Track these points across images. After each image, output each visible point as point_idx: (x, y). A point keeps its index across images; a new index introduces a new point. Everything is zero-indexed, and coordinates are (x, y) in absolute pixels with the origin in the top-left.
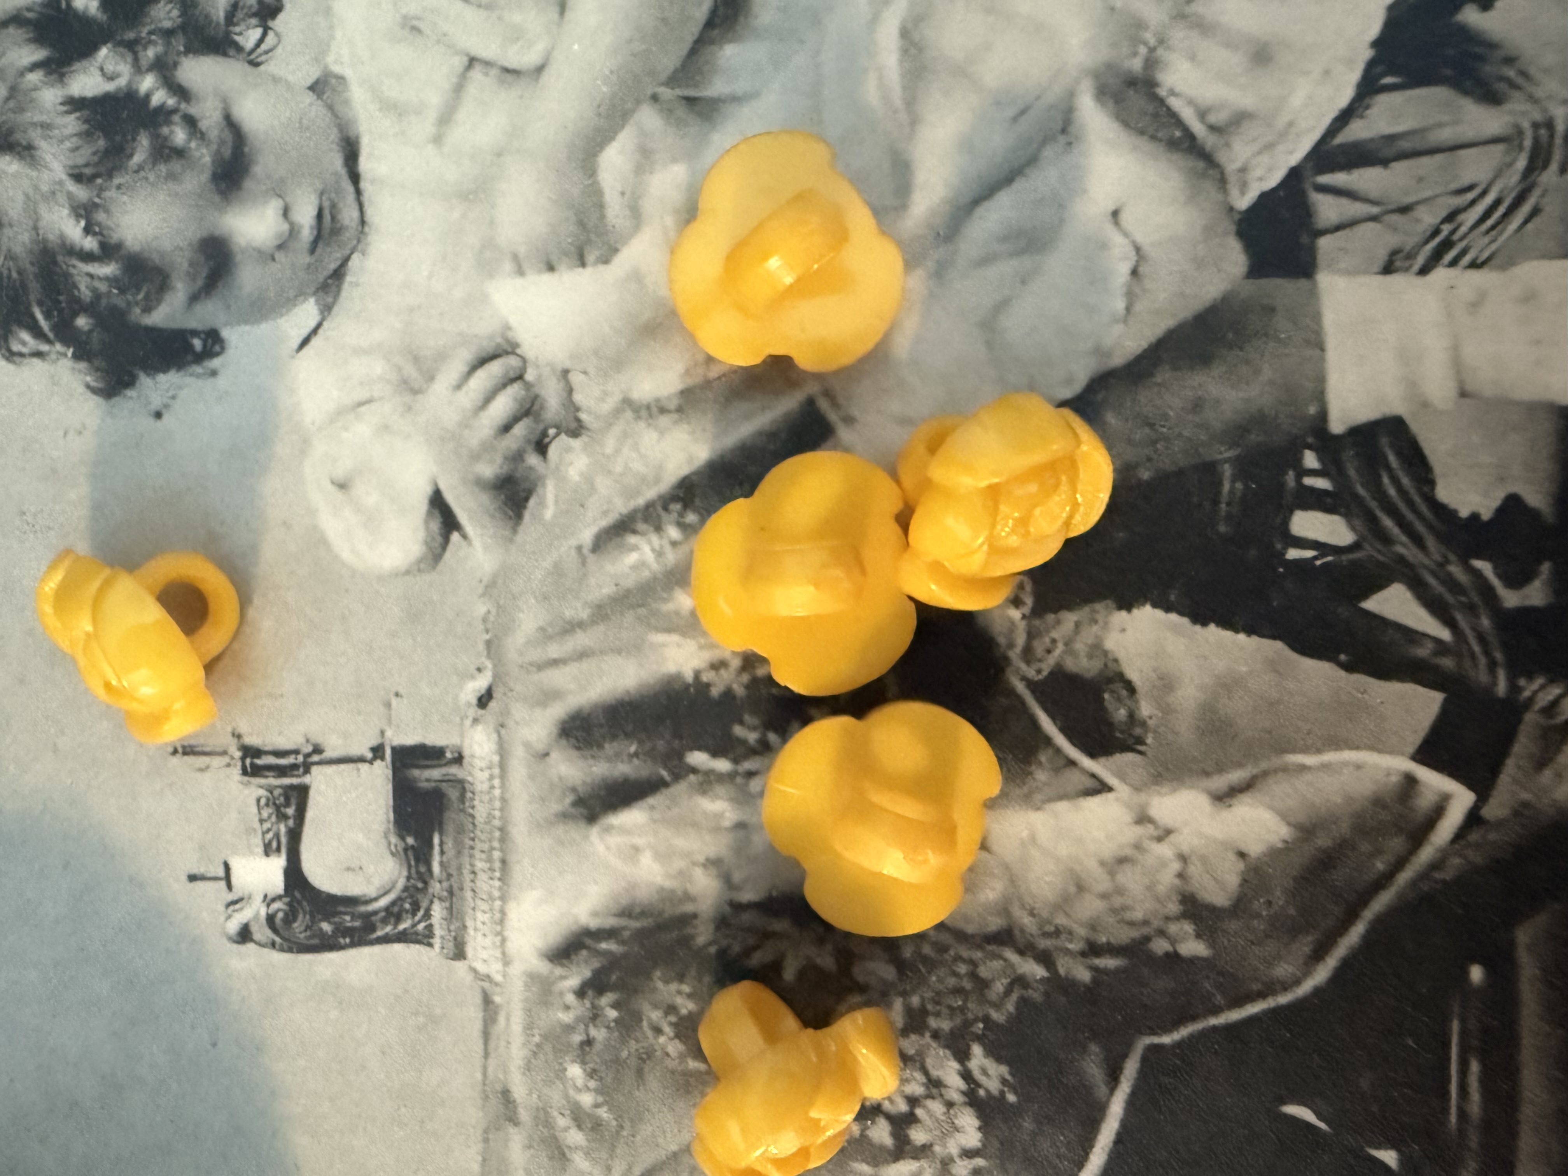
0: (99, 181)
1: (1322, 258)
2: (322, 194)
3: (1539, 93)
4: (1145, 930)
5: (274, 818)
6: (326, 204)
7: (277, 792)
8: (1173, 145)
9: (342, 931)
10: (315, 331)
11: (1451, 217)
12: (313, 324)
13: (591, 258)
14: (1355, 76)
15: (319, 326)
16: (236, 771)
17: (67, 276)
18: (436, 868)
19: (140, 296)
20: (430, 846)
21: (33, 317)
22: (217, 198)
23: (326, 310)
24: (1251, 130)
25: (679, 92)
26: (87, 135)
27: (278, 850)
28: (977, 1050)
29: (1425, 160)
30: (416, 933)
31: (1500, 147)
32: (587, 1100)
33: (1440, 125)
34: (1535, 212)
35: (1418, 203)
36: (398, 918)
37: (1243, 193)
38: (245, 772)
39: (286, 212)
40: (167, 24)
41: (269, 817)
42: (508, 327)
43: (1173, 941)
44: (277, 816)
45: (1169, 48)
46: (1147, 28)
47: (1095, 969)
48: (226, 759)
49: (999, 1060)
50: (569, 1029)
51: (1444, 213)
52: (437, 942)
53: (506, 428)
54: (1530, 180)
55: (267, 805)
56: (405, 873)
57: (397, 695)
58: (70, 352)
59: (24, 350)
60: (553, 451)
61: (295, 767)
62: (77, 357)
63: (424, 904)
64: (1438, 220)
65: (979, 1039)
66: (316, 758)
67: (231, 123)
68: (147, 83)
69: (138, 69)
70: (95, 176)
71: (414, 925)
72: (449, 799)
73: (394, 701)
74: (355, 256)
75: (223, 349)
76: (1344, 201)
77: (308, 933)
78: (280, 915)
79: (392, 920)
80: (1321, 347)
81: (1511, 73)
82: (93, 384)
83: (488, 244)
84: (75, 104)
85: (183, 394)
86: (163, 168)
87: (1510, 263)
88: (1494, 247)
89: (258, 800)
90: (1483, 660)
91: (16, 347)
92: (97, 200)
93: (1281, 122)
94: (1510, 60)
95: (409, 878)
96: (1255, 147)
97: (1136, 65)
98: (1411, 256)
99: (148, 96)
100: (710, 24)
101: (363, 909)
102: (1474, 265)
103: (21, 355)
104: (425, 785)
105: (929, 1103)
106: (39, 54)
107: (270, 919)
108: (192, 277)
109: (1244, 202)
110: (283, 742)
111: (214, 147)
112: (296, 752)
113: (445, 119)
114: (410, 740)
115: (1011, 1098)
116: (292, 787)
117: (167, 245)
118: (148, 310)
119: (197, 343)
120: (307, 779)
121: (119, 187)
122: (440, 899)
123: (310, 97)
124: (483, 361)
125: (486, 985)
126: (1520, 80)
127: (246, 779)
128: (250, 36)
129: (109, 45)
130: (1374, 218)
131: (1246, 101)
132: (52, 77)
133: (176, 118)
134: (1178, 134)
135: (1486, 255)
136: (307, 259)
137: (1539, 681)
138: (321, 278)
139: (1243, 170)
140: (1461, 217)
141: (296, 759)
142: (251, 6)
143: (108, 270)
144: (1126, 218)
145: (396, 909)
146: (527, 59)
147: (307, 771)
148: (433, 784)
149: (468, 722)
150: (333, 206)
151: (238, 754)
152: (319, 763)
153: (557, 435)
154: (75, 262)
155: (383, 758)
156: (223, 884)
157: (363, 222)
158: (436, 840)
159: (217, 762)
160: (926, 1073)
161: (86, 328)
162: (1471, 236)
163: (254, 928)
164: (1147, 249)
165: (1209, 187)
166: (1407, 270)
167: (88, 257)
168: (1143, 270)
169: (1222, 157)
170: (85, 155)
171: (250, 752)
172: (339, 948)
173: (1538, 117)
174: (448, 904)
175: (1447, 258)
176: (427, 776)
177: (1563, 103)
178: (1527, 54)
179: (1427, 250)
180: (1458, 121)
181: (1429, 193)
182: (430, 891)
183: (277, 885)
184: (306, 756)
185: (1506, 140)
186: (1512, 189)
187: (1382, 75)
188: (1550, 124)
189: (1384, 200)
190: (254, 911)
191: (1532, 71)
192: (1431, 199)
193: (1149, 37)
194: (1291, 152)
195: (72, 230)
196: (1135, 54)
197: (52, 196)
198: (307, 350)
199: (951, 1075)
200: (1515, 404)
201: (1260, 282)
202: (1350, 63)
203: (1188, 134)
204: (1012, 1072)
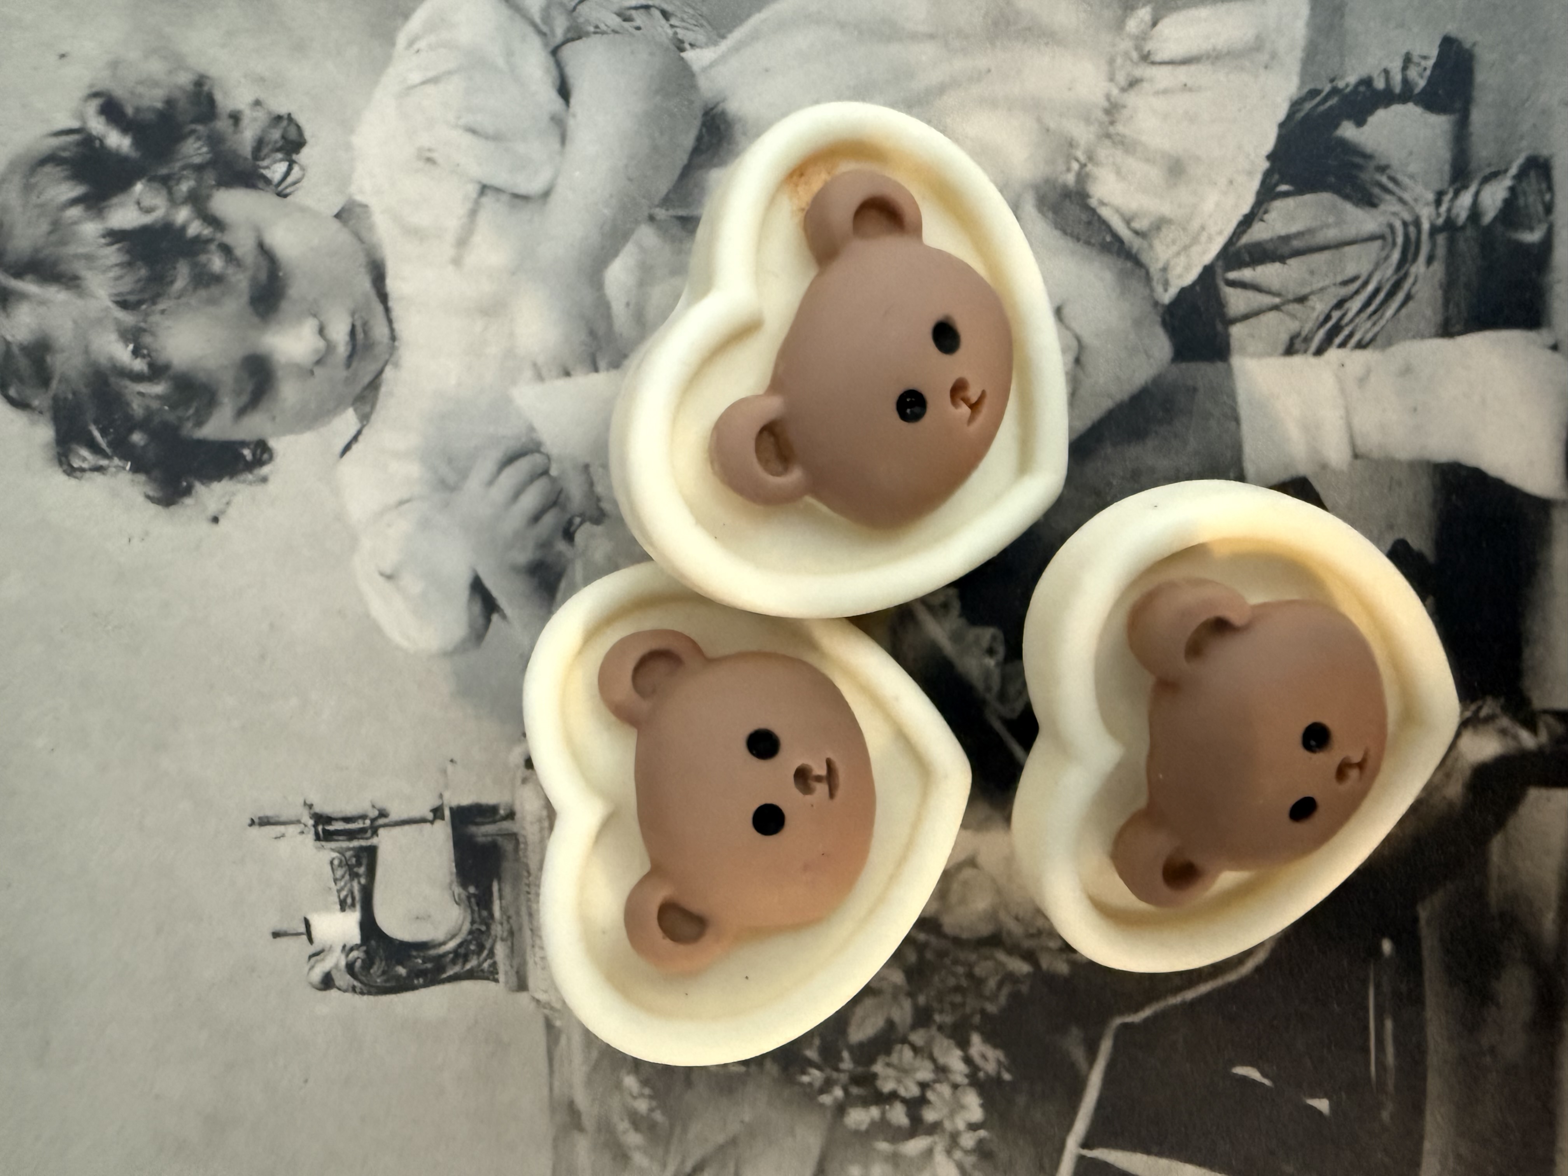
0: (144, 307)
1: (1234, 343)
2: (353, 314)
3: (1406, 196)
5: (347, 877)
6: (359, 323)
7: (348, 854)
8: (1105, 248)
9: (415, 973)
10: (355, 438)
11: (1340, 304)
13: (602, 364)
14: (1255, 184)
15: (359, 433)
16: (311, 836)
17: (118, 394)
18: (497, 913)
19: (191, 411)
20: (490, 894)
21: (90, 433)
22: (256, 320)
23: (365, 419)
24: (1168, 234)
25: (672, 212)
26: (129, 265)
27: (353, 905)
28: (976, 1038)
29: (1318, 256)
30: (482, 971)
31: (1378, 244)
32: (642, 1106)
33: (1328, 226)
34: (1408, 298)
35: (1312, 293)
36: (466, 958)
37: (1166, 290)
38: (318, 838)
39: (321, 331)
40: (197, 160)
41: (343, 877)
42: (531, 429)
44: (350, 875)
45: (1097, 164)
46: (1078, 148)
47: (1073, 964)
48: (300, 827)
49: (996, 1047)
51: (1334, 301)
52: (501, 977)
53: (536, 518)
54: (1403, 272)
55: (340, 865)
56: (469, 919)
57: (452, 761)
58: (128, 466)
59: (85, 465)
60: (579, 537)
61: (363, 831)
62: (135, 470)
63: (488, 945)
64: (1329, 307)
65: (977, 1028)
66: (381, 821)
67: (264, 251)
68: (183, 215)
69: (173, 202)
70: (140, 303)
71: (480, 964)
72: (505, 851)
73: (450, 768)
74: (388, 369)
75: (271, 458)
76: (1250, 294)
77: (384, 978)
78: (358, 964)
79: (460, 961)
80: (1237, 420)
81: (1384, 180)
82: (151, 493)
83: (509, 353)
84: (116, 236)
85: (238, 499)
86: (203, 293)
88: (1376, 329)
89: (332, 863)
91: (76, 463)
92: (142, 325)
93: (1195, 225)
94: (1383, 169)
95: (473, 922)
96: (1175, 249)
97: (1070, 179)
98: (1307, 340)
99: (183, 228)
100: (697, 151)
101: (433, 952)
102: (1361, 346)
103: (82, 470)
104: (482, 840)
105: (939, 1087)
106: (78, 190)
107: (350, 967)
108: (238, 393)
109: (1167, 297)
110: (350, 810)
111: (250, 273)
112: (363, 817)
113: (463, 242)
114: (466, 800)
115: (1007, 1077)
116: (362, 849)
117: (211, 364)
118: (200, 424)
119: (247, 453)
120: (374, 841)
121: (163, 312)
122: (503, 940)
123: (336, 225)
124: (510, 460)
125: (547, 1012)
126: (1391, 185)
127: (319, 843)
128: (276, 170)
129: (144, 181)
130: (1276, 308)
131: (1166, 209)
132: (91, 212)
133: (213, 247)
134: (1108, 239)
135: (1369, 336)
136: (342, 373)
138: (358, 388)
139: (1165, 269)
140: (1347, 305)
141: (364, 823)
142: (276, 142)
143: (158, 389)
144: (1069, 312)
145: (462, 951)
146: (533, 185)
147: (375, 832)
148: (489, 839)
149: (518, 781)
150: (365, 324)
151: (311, 822)
152: (385, 826)
153: (581, 523)
154: (127, 383)
155: (443, 818)
156: (305, 937)
157: (393, 338)
158: (495, 888)
159: (292, 830)
160: (934, 1061)
161: (142, 443)
162: (1357, 320)
163: (336, 976)
164: (1088, 338)
165: (1137, 286)
166: (1305, 351)
167: (138, 377)
168: (1083, 359)
169: (1145, 258)
170: (127, 284)
171: (321, 819)
172: (414, 988)
173: (1407, 217)
174: (509, 943)
175: (1338, 340)
176: (484, 831)
177: (1427, 204)
178: (1395, 163)
179: (1321, 334)
180: (1339, 222)
181: (1321, 285)
182: (493, 933)
183: (354, 936)
184: (373, 820)
185: (1382, 237)
186: (1388, 280)
187: (1276, 185)
188: (1417, 223)
189: (1284, 293)
190: (335, 961)
191: (1400, 177)
192: (1322, 290)
193: (1081, 155)
194: (1204, 252)
195: (123, 354)
196: (1069, 170)
197: (99, 322)
198: (349, 454)
199: (955, 1061)
200: (1400, 463)
201: (1183, 366)
202: (1250, 173)
203: (1117, 239)
204: (1007, 1055)
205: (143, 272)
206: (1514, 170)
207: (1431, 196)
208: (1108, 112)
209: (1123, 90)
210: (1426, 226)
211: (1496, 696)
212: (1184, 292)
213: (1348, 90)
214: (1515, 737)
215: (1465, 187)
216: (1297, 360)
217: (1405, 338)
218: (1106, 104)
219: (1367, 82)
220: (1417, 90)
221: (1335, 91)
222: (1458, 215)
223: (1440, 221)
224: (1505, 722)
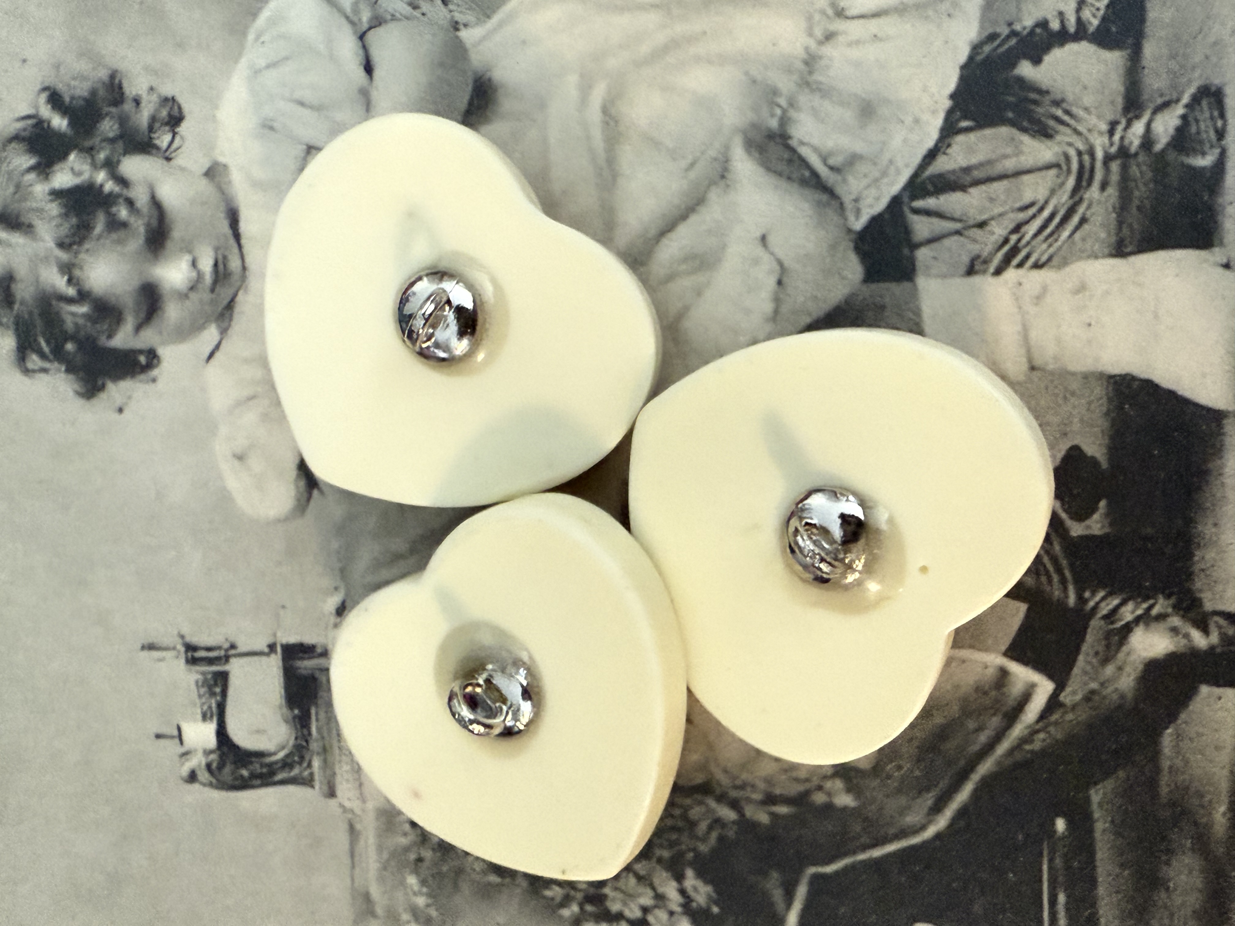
0: (75, 247)
1: (919, 264)
2: (217, 249)
3: (1080, 128)
4: (807, 786)
5: (207, 695)
6: (220, 257)
7: (208, 676)
8: (804, 183)
9: (253, 776)
10: (217, 347)
11: (1017, 229)
12: (215, 342)
14: (938, 121)
15: (219, 343)
16: (182, 661)
17: (57, 313)
18: (314, 731)
19: (105, 327)
20: (309, 716)
21: (39, 344)
22: (149, 256)
23: (224, 331)
24: (862, 168)
26: (66, 215)
27: (212, 716)
28: (690, 873)
29: (996, 185)
30: (303, 779)
31: (1053, 172)
32: (421, 901)
33: (1006, 157)
34: (1083, 220)
35: (992, 218)
36: (291, 767)
37: (858, 218)
38: (187, 662)
39: (194, 264)
40: (111, 135)
41: (205, 694)
43: (829, 794)
44: (210, 694)
45: (798, 109)
46: (781, 95)
47: (773, 815)
48: (175, 653)
49: (706, 882)
50: (407, 849)
51: (1011, 226)
52: (317, 784)
54: (1077, 198)
55: (203, 685)
56: (294, 735)
57: (283, 606)
58: (63, 368)
59: (35, 367)
61: (218, 658)
62: (68, 371)
63: (307, 758)
64: (1007, 231)
65: (691, 864)
66: (232, 652)
67: (155, 201)
68: (101, 176)
69: (95, 166)
70: (72, 244)
71: (301, 772)
72: (321, 683)
73: (282, 612)
74: (240, 293)
75: (159, 361)
76: (935, 220)
77: (233, 777)
78: (215, 764)
79: (287, 769)
81: (1059, 113)
82: (78, 389)
84: (57, 194)
85: (135, 395)
86: (114, 236)
87: (1065, 263)
88: (1051, 250)
89: (197, 683)
90: (1056, 578)
91: (30, 365)
92: (74, 261)
93: (885, 160)
94: (1057, 103)
95: (296, 738)
96: (866, 181)
97: (774, 123)
98: (987, 261)
99: (101, 186)
100: (468, 112)
101: (268, 760)
102: (1037, 266)
103: (34, 371)
104: (304, 672)
105: (657, 912)
106: (32, 161)
107: (209, 766)
108: (137, 312)
109: (858, 225)
110: (210, 641)
111: (146, 219)
112: (219, 648)
114: (293, 639)
115: (715, 910)
116: (218, 673)
117: (119, 291)
118: (110, 337)
119: (142, 359)
120: (226, 668)
121: (87, 251)
122: (318, 754)
123: (204, 181)
126: (1066, 118)
127: (188, 667)
128: (163, 139)
129: (76, 151)
130: (958, 233)
131: (859, 147)
132: (41, 177)
133: (121, 200)
134: (807, 174)
135: (1044, 258)
136: (210, 296)
137: (1101, 594)
138: (219, 308)
139: (856, 200)
140: (1023, 230)
141: (220, 653)
142: (164, 118)
143: (83, 309)
144: (772, 240)
145: (288, 760)
147: (227, 661)
148: (310, 672)
149: (330, 626)
150: (225, 258)
151: (183, 649)
152: (235, 656)
154: (63, 305)
155: (276, 653)
156: (177, 741)
157: (244, 268)
158: (313, 711)
159: (169, 655)
160: (654, 889)
161: (73, 351)
162: (1034, 243)
163: (198, 773)
164: (789, 263)
165: (832, 215)
166: (984, 272)
167: (70, 301)
168: (785, 280)
169: (840, 190)
170: (65, 229)
171: (190, 648)
172: (253, 787)
173: (1081, 147)
174: (322, 758)
175: (1015, 261)
176: (306, 665)
177: (1101, 133)
178: (1070, 97)
179: (1000, 255)
180: (1018, 153)
181: (1001, 210)
182: (311, 747)
183: (211, 741)
184: (227, 650)
185: (1057, 166)
186: (1064, 204)
187: (959, 120)
188: (1091, 153)
189: (965, 218)
190: (197, 761)
191: (1075, 110)
192: (1001, 215)
193: (782, 101)
194: (892, 184)
195: (60, 283)
196: (773, 115)
197: (46, 259)
198: (213, 361)
199: (671, 890)
200: (1073, 374)
201: (874, 286)
202: (934, 112)
203: (815, 174)
204: (715, 891)
205: (74, 220)
206: (1186, 99)
207: (1104, 127)
208: (806, 63)
209: (821, 43)
210: (1100, 154)
211: (1168, 597)
212: (875, 221)
213: (1025, 32)
214: (1187, 636)
215: (1138, 117)
216: (976, 280)
217: (1080, 258)
218: (805, 56)
219: (1043, 24)
220: (1091, 29)
221: (1014, 33)
222: (1131, 143)
223: (1113, 150)
224: (1176, 621)
